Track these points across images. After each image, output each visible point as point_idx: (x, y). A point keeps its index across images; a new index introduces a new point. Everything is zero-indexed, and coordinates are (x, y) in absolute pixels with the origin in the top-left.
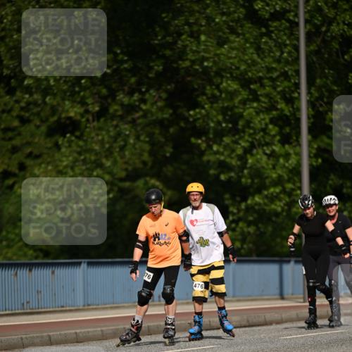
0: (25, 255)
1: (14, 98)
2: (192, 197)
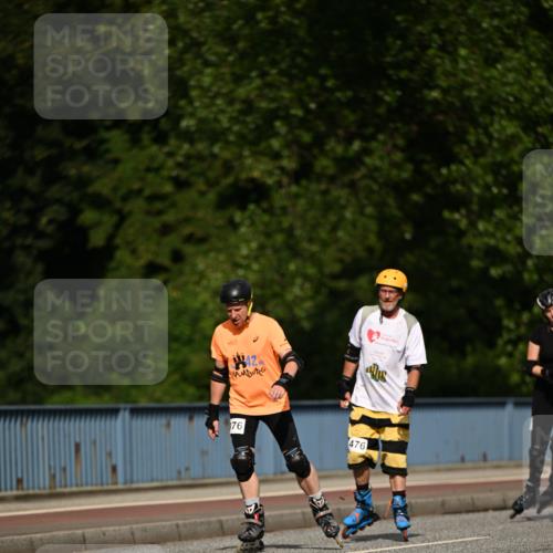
0: (183, 395)
2: (382, 294)
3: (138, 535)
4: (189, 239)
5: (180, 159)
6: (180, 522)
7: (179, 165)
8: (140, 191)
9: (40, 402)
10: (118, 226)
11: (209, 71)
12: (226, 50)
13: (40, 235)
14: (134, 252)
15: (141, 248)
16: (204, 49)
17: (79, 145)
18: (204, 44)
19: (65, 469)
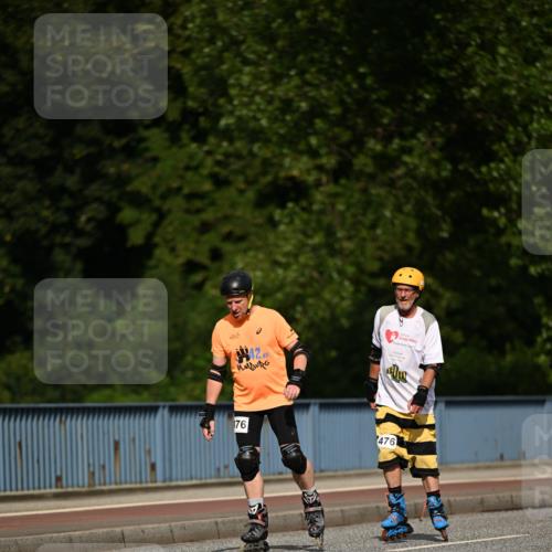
1: (206, 148)
2: (399, 293)
3: (177, 533)
4: (228, 237)
5: (219, 157)
6: (219, 520)
7: (218, 163)
8: (179, 189)
9: (80, 400)
10: (156, 225)
11: (247, 69)
12: (265, 49)
13: (79, 233)
14: (173, 250)
15: (180, 247)
16: (243, 47)
17: (117, 144)
18: (243, 42)
19: (104, 467)
